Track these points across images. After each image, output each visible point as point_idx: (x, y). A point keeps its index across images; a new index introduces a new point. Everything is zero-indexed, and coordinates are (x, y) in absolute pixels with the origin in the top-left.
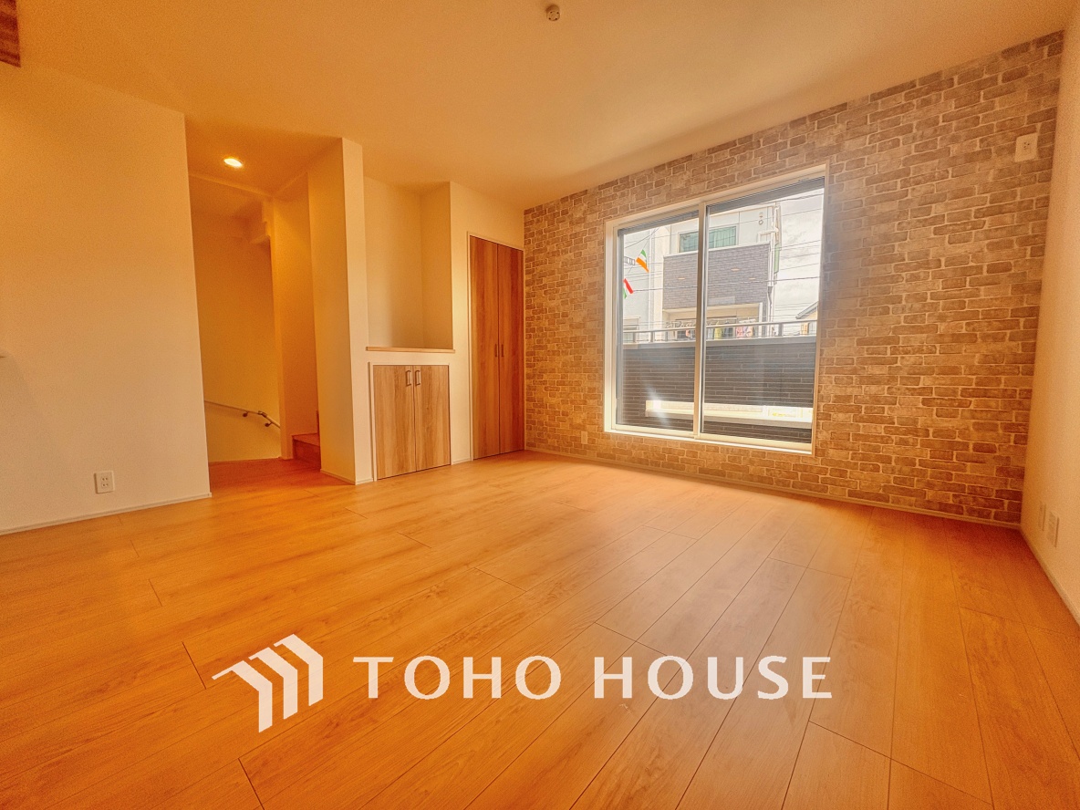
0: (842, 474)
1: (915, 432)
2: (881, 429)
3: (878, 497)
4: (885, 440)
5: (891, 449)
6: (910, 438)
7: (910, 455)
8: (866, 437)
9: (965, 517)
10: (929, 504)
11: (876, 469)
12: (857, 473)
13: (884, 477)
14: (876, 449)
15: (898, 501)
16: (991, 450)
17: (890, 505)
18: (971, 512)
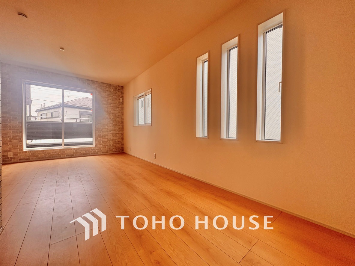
0: (100, 149)
1: (111, 140)
2: (106, 140)
3: (106, 152)
4: (107, 142)
5: (108, 144)
6: (110, 141)
7: (110, 144)
8: (104, 142)
9: (118, 152)
10: (113, 151)
11: (106, 147)
12: (103, 149)
13: (107, 148)
14: (106, 144)
15: (109, 152)
16: (120, 142)
17: (108, 153)
18: (118, 151)
